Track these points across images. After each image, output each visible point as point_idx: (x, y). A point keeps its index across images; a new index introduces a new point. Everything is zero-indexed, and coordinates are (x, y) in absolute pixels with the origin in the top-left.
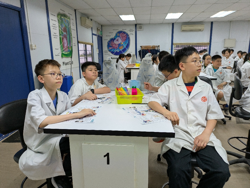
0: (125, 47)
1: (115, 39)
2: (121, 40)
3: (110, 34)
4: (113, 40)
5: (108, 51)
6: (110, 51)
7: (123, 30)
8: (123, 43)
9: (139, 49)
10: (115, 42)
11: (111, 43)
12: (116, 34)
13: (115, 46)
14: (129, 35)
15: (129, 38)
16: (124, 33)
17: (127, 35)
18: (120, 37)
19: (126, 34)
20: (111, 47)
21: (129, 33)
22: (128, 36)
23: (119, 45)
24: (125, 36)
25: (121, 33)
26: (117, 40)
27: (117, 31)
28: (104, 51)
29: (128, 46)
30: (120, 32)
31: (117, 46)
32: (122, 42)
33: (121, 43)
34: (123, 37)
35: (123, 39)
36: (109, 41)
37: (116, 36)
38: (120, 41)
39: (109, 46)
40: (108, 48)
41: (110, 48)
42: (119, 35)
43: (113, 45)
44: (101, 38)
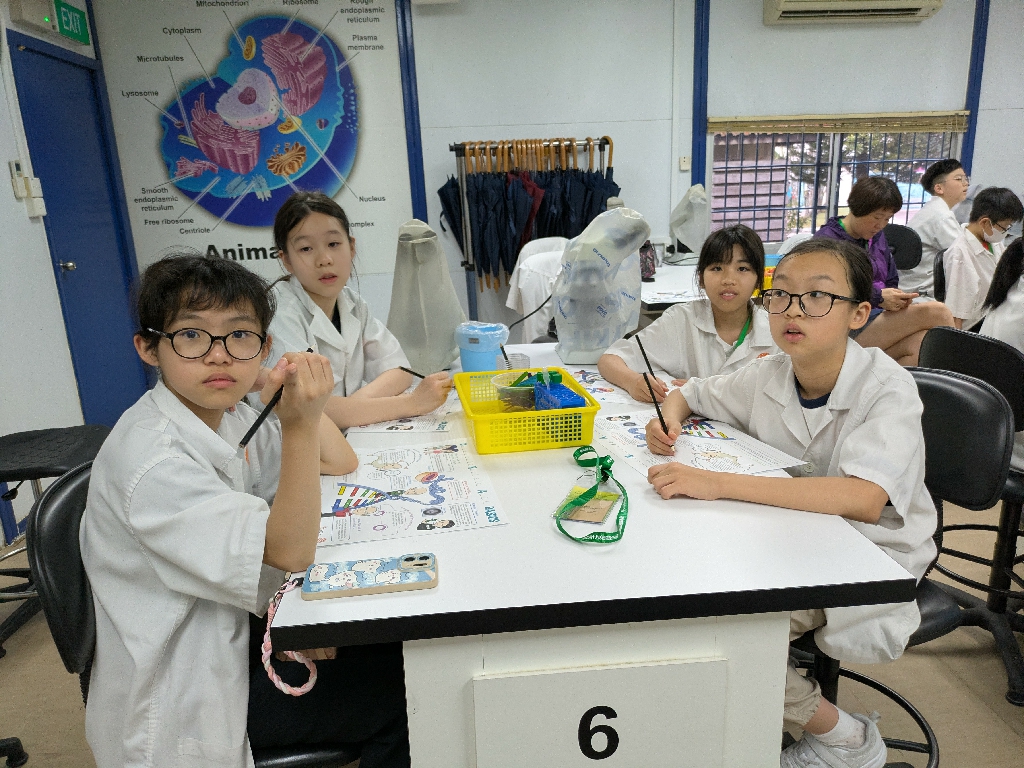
0: (321, 154)
1: (222, 86)
2: (280, 92)
3: (175, 45)
4: (203, 94)
5: (172, 193)
6: (191, 195)
7: (289, 8)
8: (297, 123)
9: (440, 167)
10: (229, 111)
11: (190, 118)
12: (232, 45)
13: (227, 147)
14: (351, 53)
15: (348, 77)
16: (304, 31)
17: (331, 51)
18: (267, 69)
19: (321, 43)
20: (194, 154)
21: (343, 33)
22: (341, 57)
23: (269, 137)
24: (311, 60)
25: (276, 37)
26: (248, 97)
27: (238, 14)
28: (132, 190)
29: (344, 145)
30: (263, 26)
31: (252, 148)
32: (287, 112)
33: (279, 121)
34: (291, 69)
35: (297, 86)
36: (173, 109)
37: (234, 58)
38: (271, 106)
39: (172, 147)
40: (168, 166)
41: (191, 168)
42: (259, 51)
43: (213, 144)
44: (93, 74)
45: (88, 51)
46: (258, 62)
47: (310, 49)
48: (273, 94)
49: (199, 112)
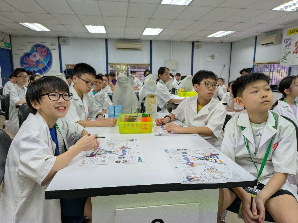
0: (46, 65)
1: (31, 54)
2: (40, 55)
3: (24, 48)
4: (27, 55)
7: (42, 44)
8: (42, 60)
9: (64, 68)
10: (32, 58)
11: (25, 59)
12: (32, 48)
13: (31, 63)
15: (50, 54)
16: (44, 47)
17: (48, 50)
18: (38, 52)
20: (25, 64)
21: (50, 48)
22: (50, 51)
23: (38, 62)
24: (44, 51)
25: (39, 47)
26: (35, 56)
27: (34, 44)
29: (50, 63)
30: (37, 46)
31: (35, 63)
32: (41, 58)
33: (39, 60)
34: (42, 52)
35: (42, 54)
36: (23, 57)
37: (33, 50)
38: (38, 57)
39: (22, 63)
40: (21, 65)
41: (25, 66)
42: (37, 49)
43: (29, 63)
44: (10, 52)
45: (10, 49)
46: (36, 51)
47: (45, 49)
48: (39, 56)
49: (27, 58)
